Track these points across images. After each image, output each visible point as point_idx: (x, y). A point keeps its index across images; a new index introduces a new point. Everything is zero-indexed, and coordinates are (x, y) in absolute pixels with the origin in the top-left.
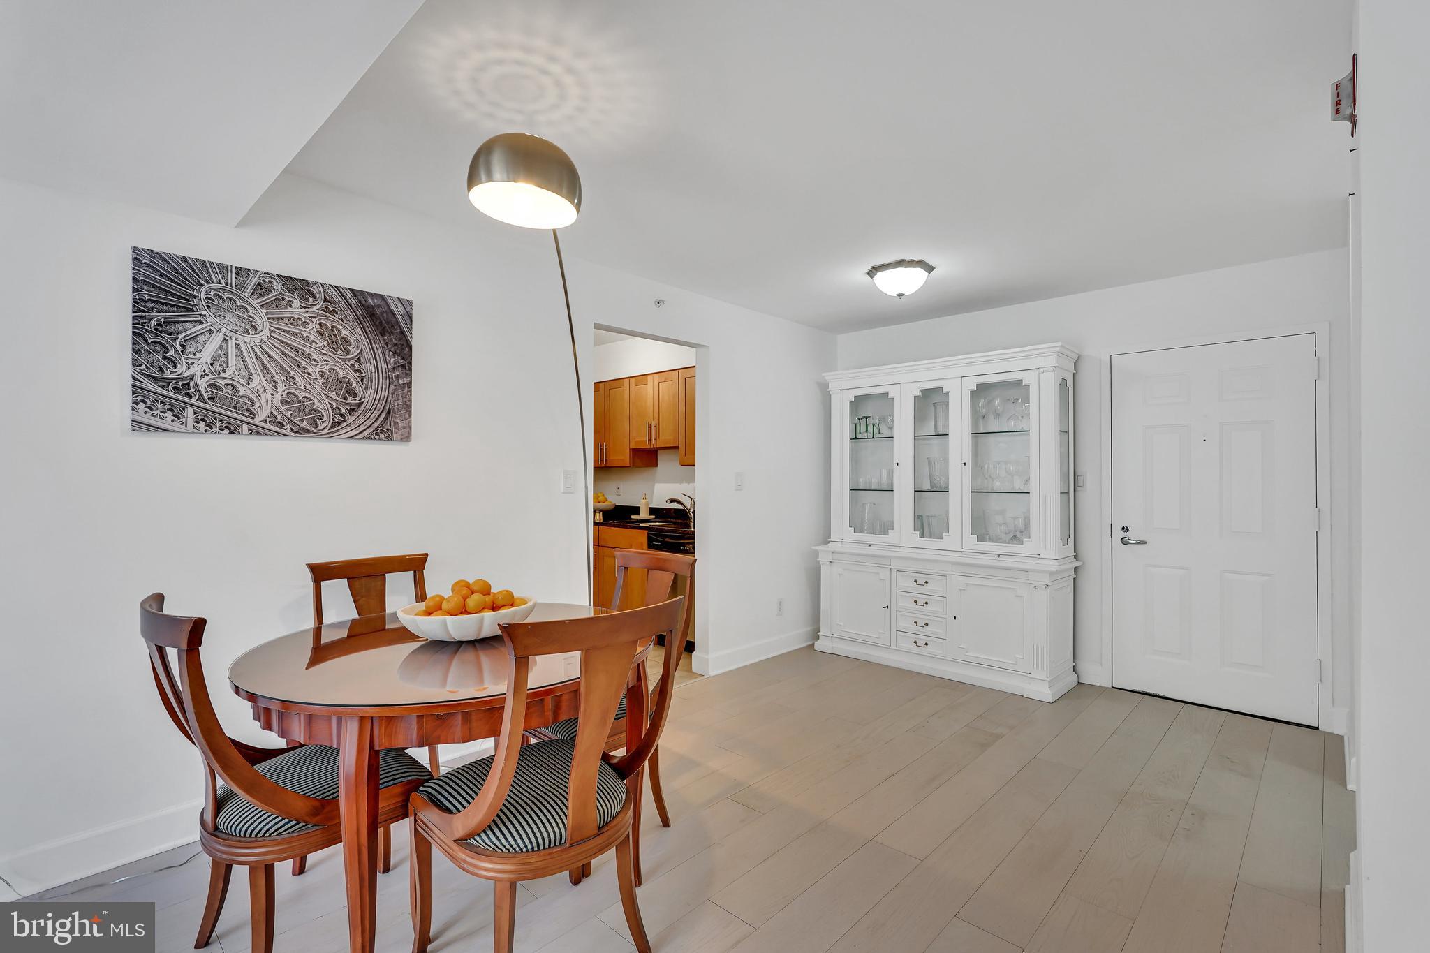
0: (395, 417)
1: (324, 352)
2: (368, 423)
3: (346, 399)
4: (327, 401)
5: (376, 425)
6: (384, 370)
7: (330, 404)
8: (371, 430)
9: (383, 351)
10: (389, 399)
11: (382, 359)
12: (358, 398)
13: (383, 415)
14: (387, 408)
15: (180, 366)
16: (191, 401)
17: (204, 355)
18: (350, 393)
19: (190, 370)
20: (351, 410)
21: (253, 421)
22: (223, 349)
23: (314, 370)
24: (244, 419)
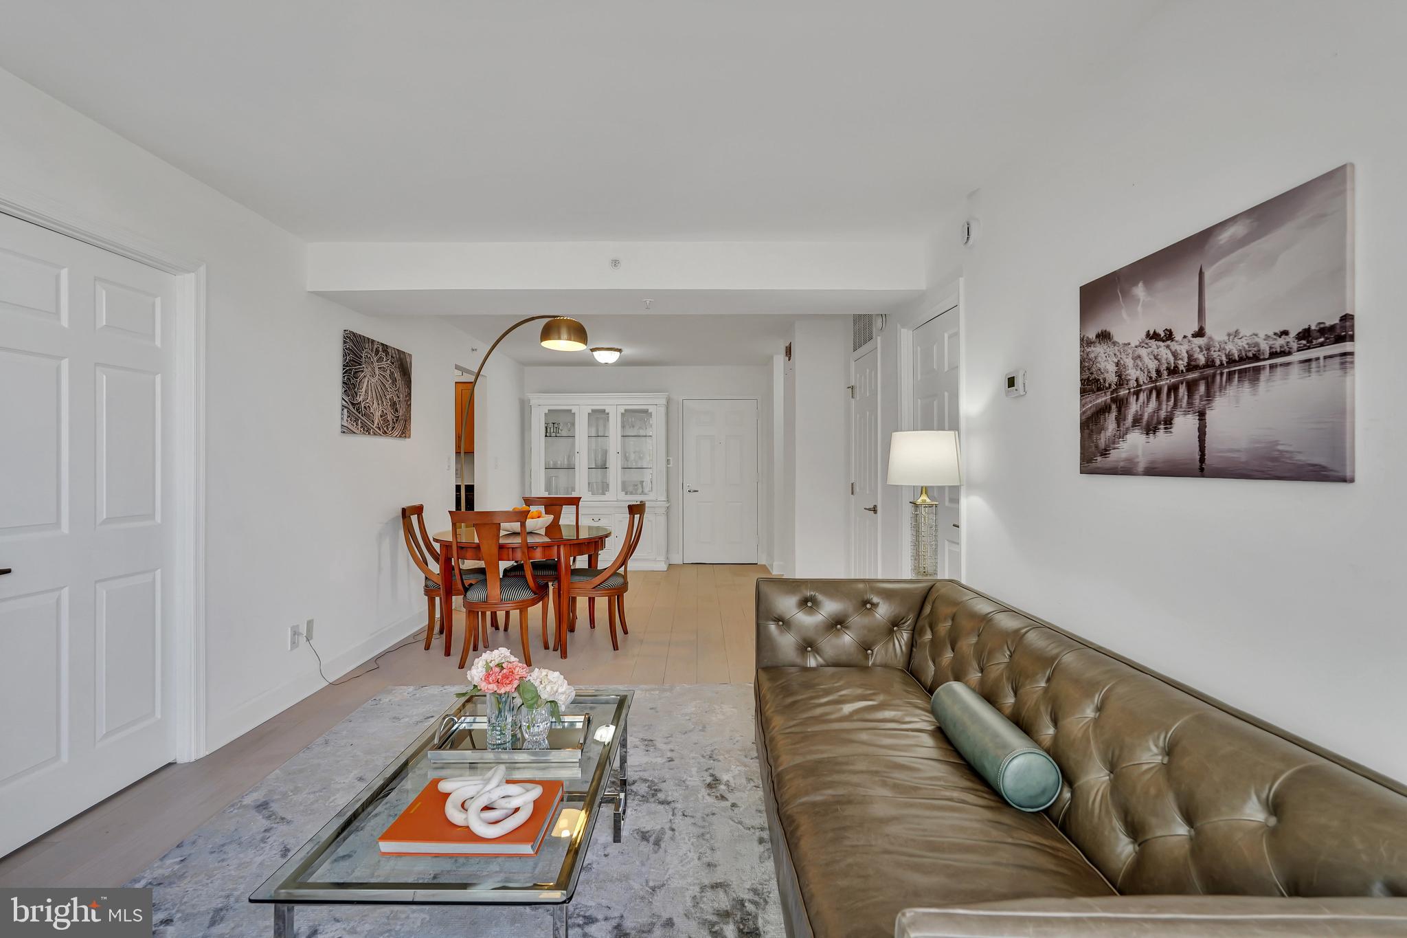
0: (407, 424)
1: (390, 386)
2: (400, 428)
3: (395, 414)
4: (391, 415)
6: (405, 397)
7: (392, 417)
8: (401, 431)
9: (404, 385)
10: (406, 414)
11: (405, 390)
12: (398, 413)
13: (404, 423)
14: (405, 419)
15: (358, 396)
16: (360, 416)
17: (364, 390)
18: (397, 410)
19: (360, 399)
20: (397, 420)
21: (374, 427)
22: (367, 386)
23: (388, 397)
24: (372, 426)
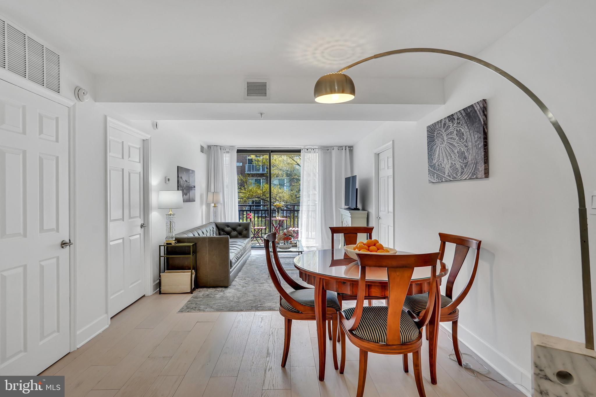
0: (478, 166)
1: (458, 142)
2: (470, 171)
3: (464, 161)
4: (459, 163)
5: (473, 171)
6: (474, 143)
7: (460, 165)
8: (471, 174)
9: (473, 133)
10: (476, 157)
11: (473, 137)
12: (467, 160)
13: (475, 166)
14: (476, 162)
15: (434, 161)
16: (436, 171)
17: (437, 155)
18: (465, 158)
19: (435, 161)
20: (466, 166)
21: (445, 176)
22: (439, 151)
23: (456, 151)
24: (444, 176)
